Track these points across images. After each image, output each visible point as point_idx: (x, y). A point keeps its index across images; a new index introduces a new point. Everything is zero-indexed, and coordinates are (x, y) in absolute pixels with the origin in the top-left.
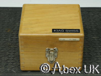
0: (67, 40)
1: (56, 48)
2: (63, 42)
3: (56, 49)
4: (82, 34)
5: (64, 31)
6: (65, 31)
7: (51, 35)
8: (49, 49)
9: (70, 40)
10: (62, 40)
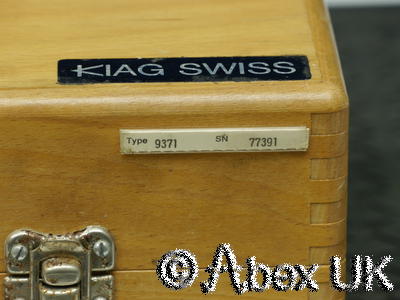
0: (200, 148)
1: (97, 230)
2: (162, 166)
3: (97, 236)
4: (324, 91)
5: (161, 72)
6: (172, 70)
7: (45, 107)
8: (38, 243)
9: (223, 147)
10: (150, 148)
